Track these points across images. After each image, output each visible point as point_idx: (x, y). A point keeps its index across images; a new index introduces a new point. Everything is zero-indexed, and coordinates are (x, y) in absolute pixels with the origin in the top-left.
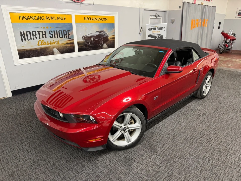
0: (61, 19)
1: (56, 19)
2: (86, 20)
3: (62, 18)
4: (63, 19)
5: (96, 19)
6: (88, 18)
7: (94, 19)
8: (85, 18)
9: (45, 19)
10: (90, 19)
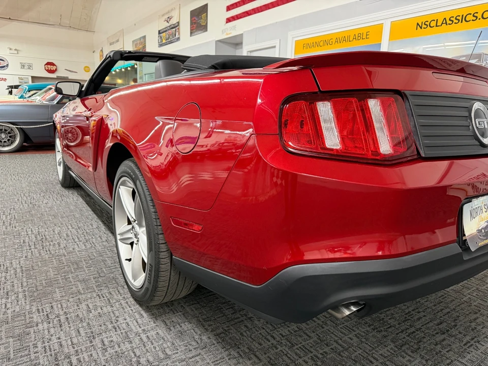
0: (359, 38)
1: (351, 39)
2: (421, 28)
3: (361, 36)
4: (364, 37)
5: (460, 18)
6: (428, 23)
7: (449, 22)
8: (418, 24)
9: (334, 43)
10: (433, 24)
